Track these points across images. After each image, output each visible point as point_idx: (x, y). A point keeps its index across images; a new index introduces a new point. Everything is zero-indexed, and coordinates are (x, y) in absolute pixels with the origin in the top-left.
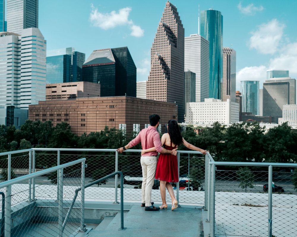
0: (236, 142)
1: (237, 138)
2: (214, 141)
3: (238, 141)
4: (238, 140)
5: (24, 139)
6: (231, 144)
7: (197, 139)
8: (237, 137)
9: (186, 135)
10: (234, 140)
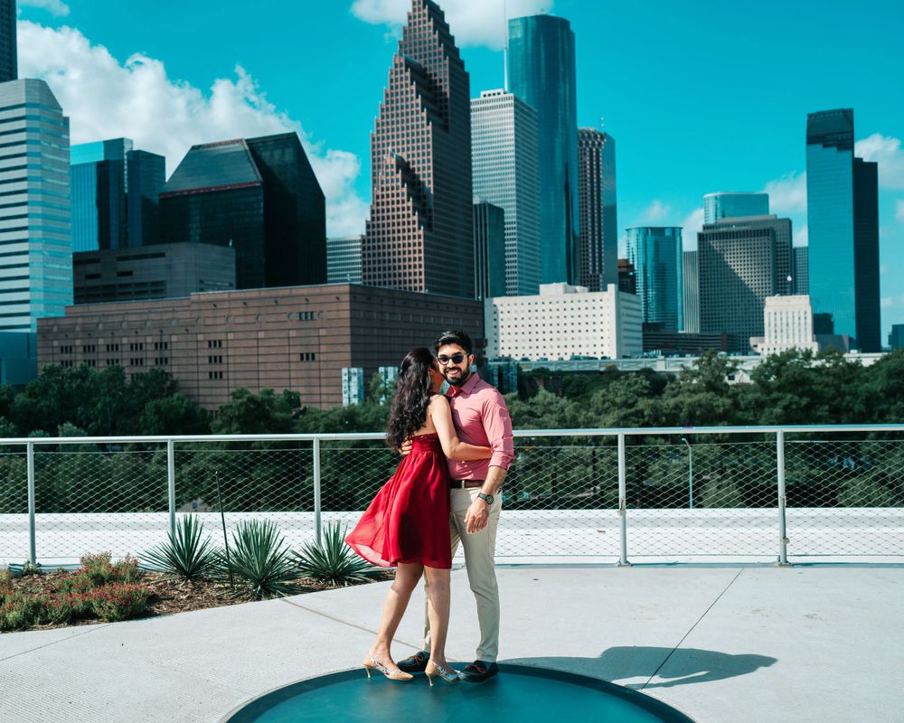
0: (786, 408)
1: (792, 398)
2: (722, 408)
3: (794, 407)
4: (796, 403)
5: (70, 425)
6: (774, 415)
7: (668, 405)
8: (789, 396)
9: (626, 394)
10: (784, 403)
